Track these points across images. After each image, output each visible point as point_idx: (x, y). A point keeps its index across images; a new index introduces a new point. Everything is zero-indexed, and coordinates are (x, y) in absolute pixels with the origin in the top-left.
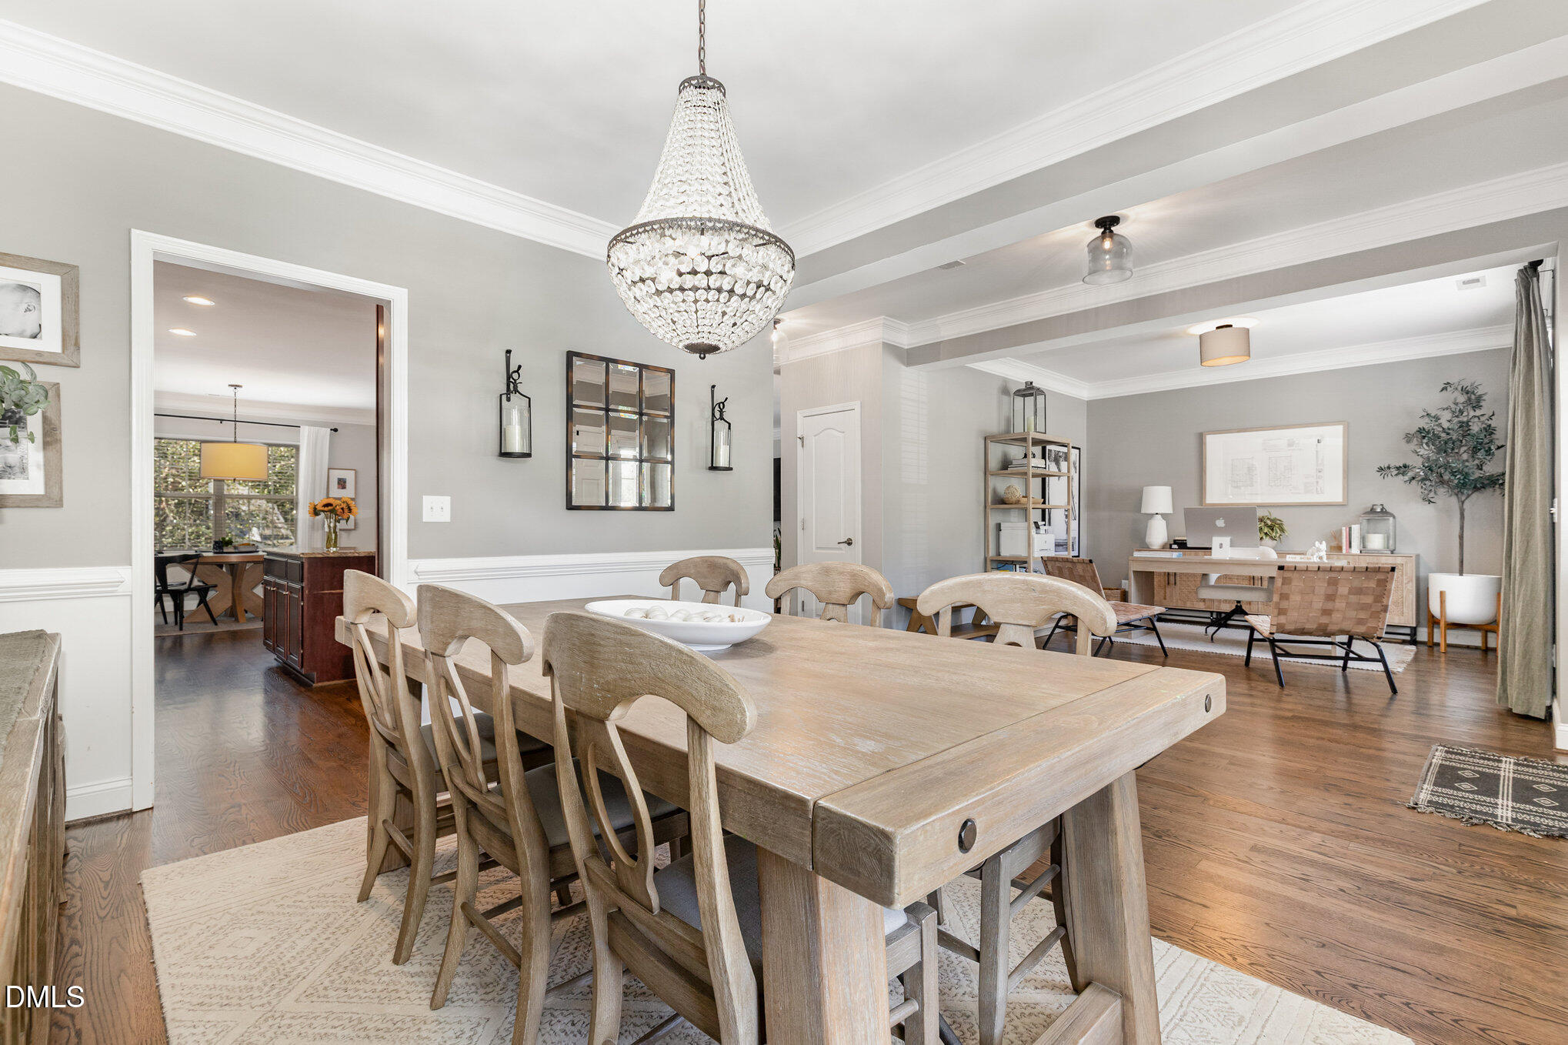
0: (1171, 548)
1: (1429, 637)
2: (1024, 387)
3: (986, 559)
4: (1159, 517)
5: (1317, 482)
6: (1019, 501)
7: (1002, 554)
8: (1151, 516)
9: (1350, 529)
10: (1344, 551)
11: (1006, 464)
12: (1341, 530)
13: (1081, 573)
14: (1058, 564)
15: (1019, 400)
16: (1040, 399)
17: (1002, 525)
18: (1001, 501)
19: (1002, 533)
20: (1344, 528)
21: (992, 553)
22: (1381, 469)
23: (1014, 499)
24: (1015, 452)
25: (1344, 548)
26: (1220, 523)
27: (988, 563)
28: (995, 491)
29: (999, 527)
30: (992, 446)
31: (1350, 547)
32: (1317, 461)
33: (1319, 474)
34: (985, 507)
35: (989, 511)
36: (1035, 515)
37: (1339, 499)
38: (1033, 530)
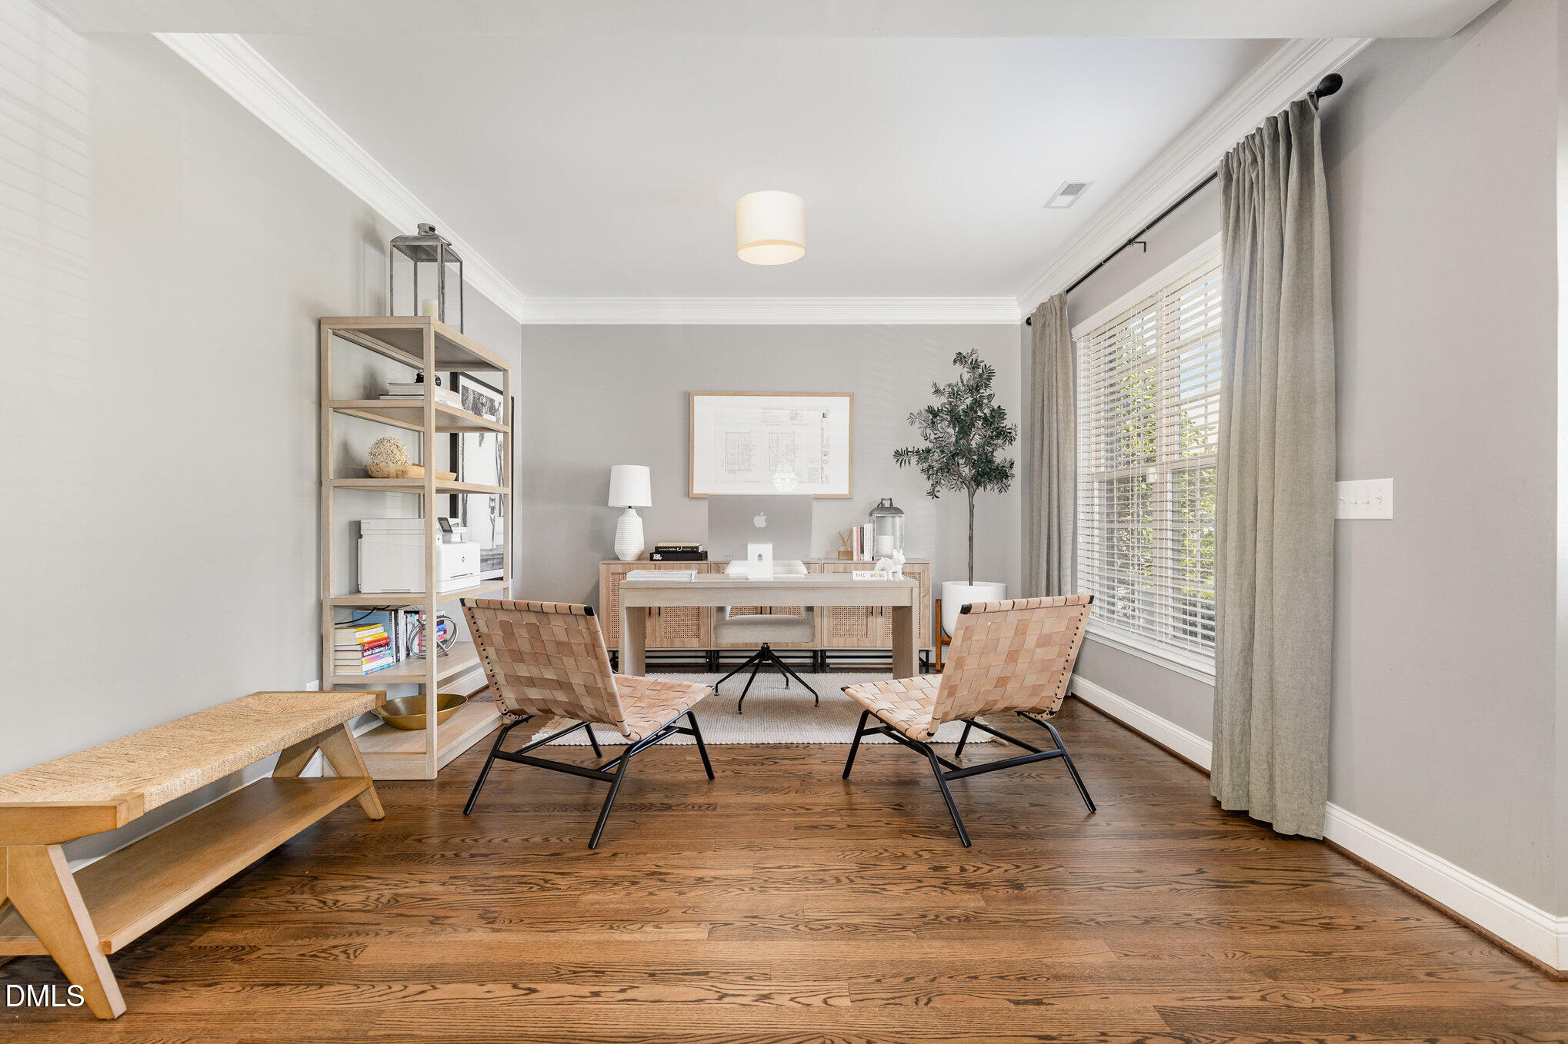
0: (652, 559)
1: (937, 659)
2: (415, 232)
3: (320, 605)
4: (633, 512)
5: (822, 468)
6: (404, 472)
7: (364, 589)
8: (622, 511)
9: (862, 530)
10: (855, 558)
11: (373, 390)
12: (851, 532)
13: (562, 637)
14: (502, 616)
15: (404, 264)
16: (452, 267)
17: (363, 526)
18: (359, 472)
19: (364, 543)
20: (855, 528)
21: (337, 588)
22: (897, 454)
23: (392, 468)
24: (395, 372)
25: (855, 554)
26: (760, 521)
27: (328, 614)
28: (346, 449)
29: (356, 530)
30: (337, 348)
31: (862, 551)
32: (822, 441)
33: (824, 458)
34: (320, 484)
35: (330, 494)
36: (440, 506)
37: (843, 489)
38: (438, 535)
